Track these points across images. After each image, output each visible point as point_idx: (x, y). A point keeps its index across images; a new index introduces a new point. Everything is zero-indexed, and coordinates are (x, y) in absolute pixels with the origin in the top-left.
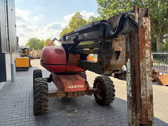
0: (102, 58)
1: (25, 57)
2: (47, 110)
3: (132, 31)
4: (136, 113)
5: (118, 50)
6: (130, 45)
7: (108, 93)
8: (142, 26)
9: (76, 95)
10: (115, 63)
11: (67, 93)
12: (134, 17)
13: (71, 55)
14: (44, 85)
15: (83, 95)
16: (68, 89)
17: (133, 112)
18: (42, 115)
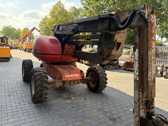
0: (102, 49)
1: (5, 47)
2: (47, 98)
3: (141, 25)
4: (143, 92)
5: (120, 42)
6: (139, 37)
7: (101, 81)
8: (151, 22)
9: (72, 83)
10: (115, 53)
11: (64, 82)
12: (145, 14)
13: (67, 46)
14: (44, 74)
15: (79, 84)
16: (65, 78)
17: (139, 92)
18: (42, 102)
